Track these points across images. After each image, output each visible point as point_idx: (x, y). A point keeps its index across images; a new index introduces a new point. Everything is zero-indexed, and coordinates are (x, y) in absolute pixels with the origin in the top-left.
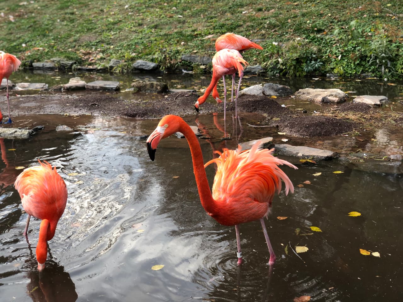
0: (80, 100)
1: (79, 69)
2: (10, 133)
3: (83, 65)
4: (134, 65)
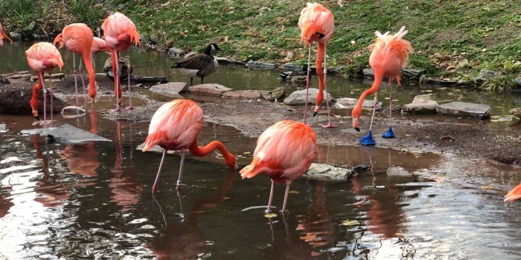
0: (427, 130)
1: (430, 82)
2: (322, 171)
3: (437, 76)
4: (516, 80)
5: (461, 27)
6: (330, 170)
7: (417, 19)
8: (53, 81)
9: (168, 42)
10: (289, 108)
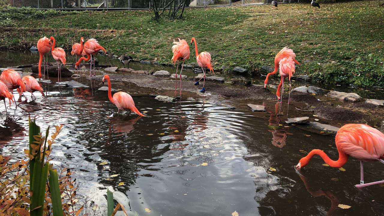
2: (164, 98)
4: (234, 69)
5: (216, 51)
6: (167, 98)
7: (201, 47)
8: (69, 65)
9: (112, 53)
10: (154, 77)
